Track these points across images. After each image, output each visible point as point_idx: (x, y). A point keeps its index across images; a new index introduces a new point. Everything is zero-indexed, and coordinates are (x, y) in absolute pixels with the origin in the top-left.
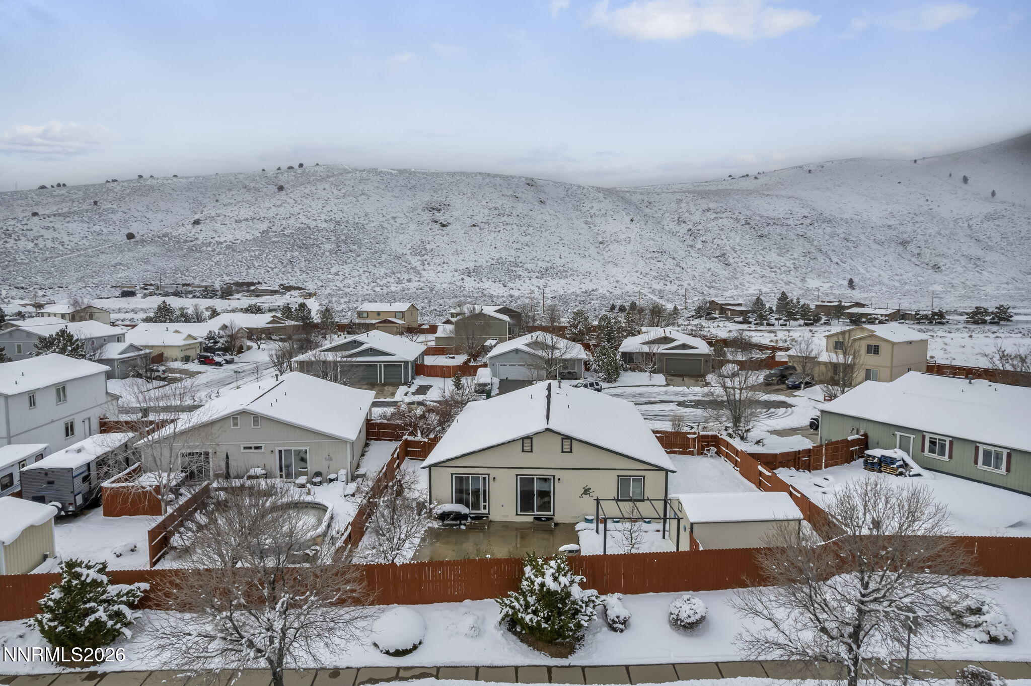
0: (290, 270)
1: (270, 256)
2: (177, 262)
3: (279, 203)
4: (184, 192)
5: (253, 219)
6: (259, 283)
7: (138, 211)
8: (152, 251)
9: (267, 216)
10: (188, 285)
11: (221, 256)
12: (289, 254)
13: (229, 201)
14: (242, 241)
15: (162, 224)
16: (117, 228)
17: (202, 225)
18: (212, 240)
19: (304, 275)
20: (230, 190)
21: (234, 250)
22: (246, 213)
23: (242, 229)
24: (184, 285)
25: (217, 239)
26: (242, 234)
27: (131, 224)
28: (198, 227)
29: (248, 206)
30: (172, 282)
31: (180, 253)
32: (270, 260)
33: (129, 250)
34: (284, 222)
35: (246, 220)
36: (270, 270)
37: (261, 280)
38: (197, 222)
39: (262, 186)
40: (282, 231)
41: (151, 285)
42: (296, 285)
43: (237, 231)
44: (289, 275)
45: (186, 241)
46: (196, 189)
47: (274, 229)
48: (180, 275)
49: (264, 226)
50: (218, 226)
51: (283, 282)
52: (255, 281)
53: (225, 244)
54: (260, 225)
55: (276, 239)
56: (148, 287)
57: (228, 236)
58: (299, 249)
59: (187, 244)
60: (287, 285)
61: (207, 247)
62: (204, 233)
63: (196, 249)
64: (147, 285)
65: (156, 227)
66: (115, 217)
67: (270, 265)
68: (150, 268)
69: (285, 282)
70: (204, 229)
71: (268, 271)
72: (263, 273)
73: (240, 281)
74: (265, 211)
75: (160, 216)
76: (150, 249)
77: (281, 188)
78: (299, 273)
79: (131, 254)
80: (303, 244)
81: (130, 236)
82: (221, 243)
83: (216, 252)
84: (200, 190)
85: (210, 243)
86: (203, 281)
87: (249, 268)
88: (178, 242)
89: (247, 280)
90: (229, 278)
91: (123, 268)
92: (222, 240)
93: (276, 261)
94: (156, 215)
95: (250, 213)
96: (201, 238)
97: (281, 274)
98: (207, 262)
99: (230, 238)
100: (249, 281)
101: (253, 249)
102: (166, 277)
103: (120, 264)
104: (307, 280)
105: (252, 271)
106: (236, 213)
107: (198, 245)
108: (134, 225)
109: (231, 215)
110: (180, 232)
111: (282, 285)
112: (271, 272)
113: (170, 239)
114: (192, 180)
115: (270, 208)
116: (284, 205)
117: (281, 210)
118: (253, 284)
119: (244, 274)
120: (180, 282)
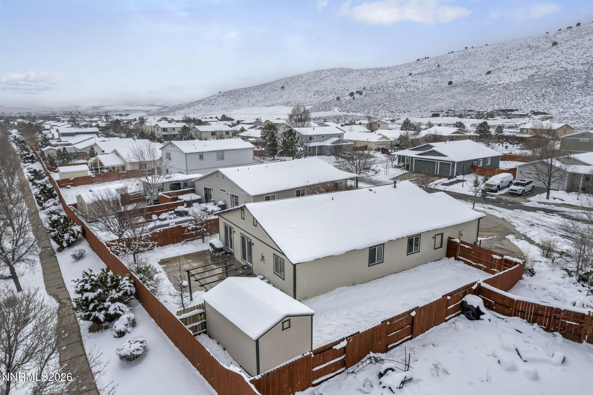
0: (541, 101)
1: (530, 92)
2: (470, 97)
3: (548, 55)
4: (489, 54)
5: (526, 68)
6: (517, 110)
7: (459, 68)
8: (459, 91)
9: (536, 65)
10: (472, 111)
11: (497, 93)
12: (544, 90)
13: (515, 57)
14: (514, 83)
15: (471, 75)
16: (446, 79)
17: (492, 74)
18: (495, 83)
19: (551, 104)
20: (518, 50)
21: (506, 89)
22: (523, 64)
23: (516, 75)
24: (469, 111)
25: (499, 82)
26: (516, 78)
27: (454, 76)
28: (490, 75)
29: (526, 59)
30: (463, 109)
31: (474, 92)
32: (529, 95)
33: (447, 91)
34: (548, 68)
35: (522, 69)
36: (526, 101)
37: (518, 108)
38: (489, 73)
39: (541, 44)
40: (545, 74)
41: (451, 111)
42: (542, 111)
43: (513, 77)
44: (539, 105)
45: (479, 85)
46: (496, 52)
47: (539, 73)
48: (469, 105)
49: (532, 72)
50: (501, 74)
51: (533, 109)
52: (514, 108)
53: (502, 86)
54: (530, 71)
55: (538, 80)
56: (450, 112)
57: (506, 80)
58: (553, 86)
59: (480, 86)
60: (536, 111)
61: (491, 88)
62: (492, 79)
63: (484, 89)
64: (449, 110)
65: (467, 77)
66: (446, 73)
67: (528, 98)
68: (454, 101)
69: (535, 109)
70: (492, 76)
71: (525, 102)
72: (521, 103)
73: (504, 109)
74: (536, 61)
75: (470, 70)
76: (458, 90)
77: (555, 44)
78: (547, 102)
79: (447, 93)
80: (557, 82)
81: (450, 83)
82: (500, 85)
83: (495, 91)
84: (499, 52)
85: (494, 85)
86: (481, 108)
87: (513, 100)
88: (475, 85)
89: (509, 108)
90: (498, 106)
91: (440, 101)
92: (501, 83)
93: (533, 95)
94: (468, 70)
95: (526, 64)
96: (489, 82)
97: (534, 104)
98: (487, 97)
99: (507, 81)
100: (511, 108)
101: (520, 87)
102: (461, 106)
103: (440, 99)
104: (552, 108)
105: (514, 102)
106: (516, 65)
107: (486, 87)
108: (455, 77)
109: (512, 66)
110: (477, 79)
111: (532, 111)
112: (527, 102)
113: (471, 84)
114: (495, 46)
115: (541, 59)
116: (552, 56)
117: (549, 59)
118: (512, 110)
119: (508, 104)
120: (468, 109)
